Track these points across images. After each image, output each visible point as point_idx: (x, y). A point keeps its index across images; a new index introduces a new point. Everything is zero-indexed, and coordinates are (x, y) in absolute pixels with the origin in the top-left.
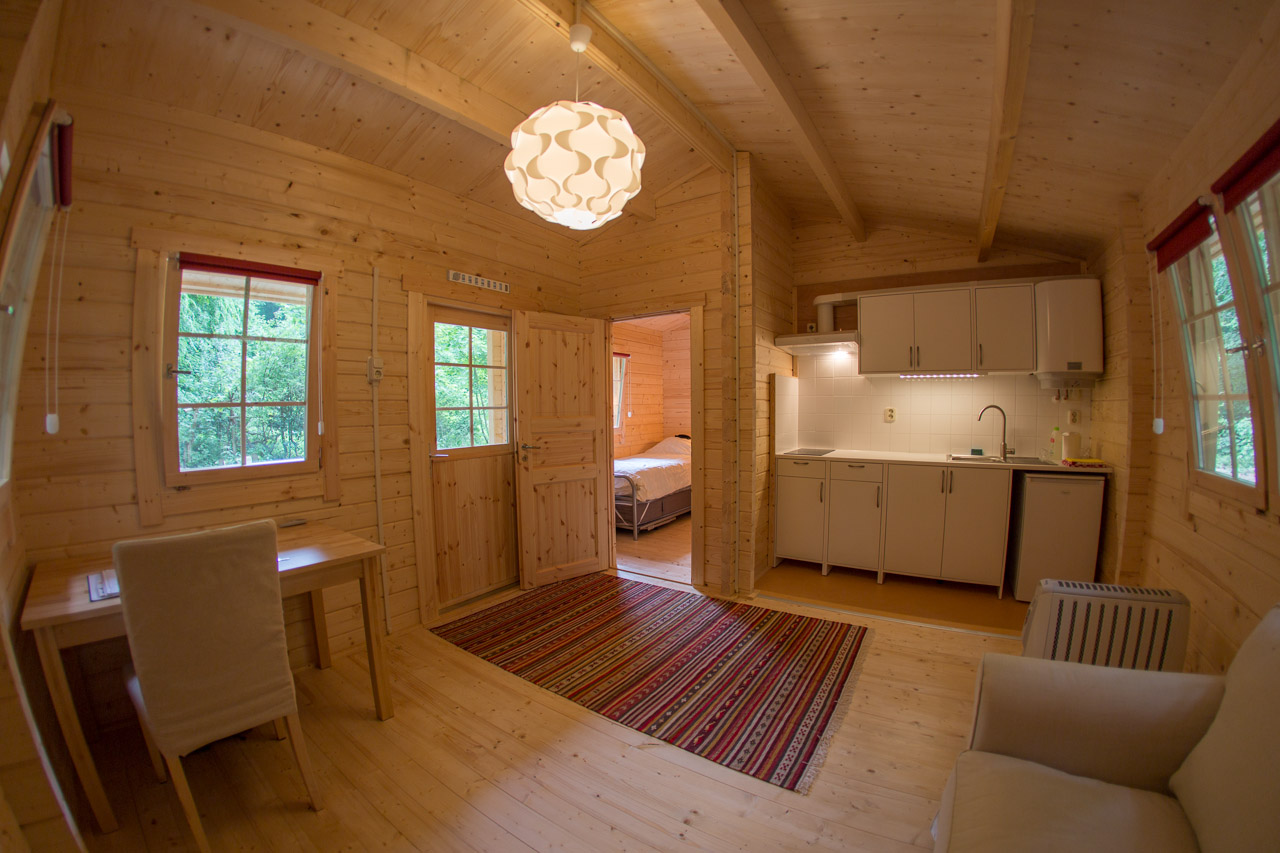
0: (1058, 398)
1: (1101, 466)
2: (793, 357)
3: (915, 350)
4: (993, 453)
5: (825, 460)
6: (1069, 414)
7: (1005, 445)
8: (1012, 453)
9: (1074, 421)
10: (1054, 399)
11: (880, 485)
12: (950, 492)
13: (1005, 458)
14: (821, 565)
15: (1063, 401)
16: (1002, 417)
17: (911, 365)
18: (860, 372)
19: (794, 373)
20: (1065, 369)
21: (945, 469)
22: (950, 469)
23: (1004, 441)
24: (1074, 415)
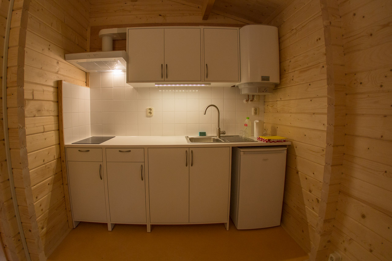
0: (247, 101)
1: (285, 141)
2: (87, 74)
3: (164, 67)
4: (212, 133)
5: (101, 148)
6: (253, 109)
7: (219, 129)
8: (224, 133)
9: (256, 113)
10: (245, 101)
11: (143, 164)
12: (192, 165)
13: (220, 137)
14: (107, 224)
15: (249, 102)
16: (217, 112)
17: (162, 77)
18: (128, 81)
19: (87, 84)
20: (259, 80)
21: (187, 149)
22: (191, 149)
23: (219, 127)
24: (256, 110)
